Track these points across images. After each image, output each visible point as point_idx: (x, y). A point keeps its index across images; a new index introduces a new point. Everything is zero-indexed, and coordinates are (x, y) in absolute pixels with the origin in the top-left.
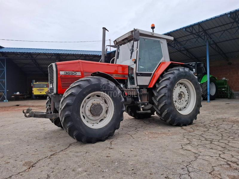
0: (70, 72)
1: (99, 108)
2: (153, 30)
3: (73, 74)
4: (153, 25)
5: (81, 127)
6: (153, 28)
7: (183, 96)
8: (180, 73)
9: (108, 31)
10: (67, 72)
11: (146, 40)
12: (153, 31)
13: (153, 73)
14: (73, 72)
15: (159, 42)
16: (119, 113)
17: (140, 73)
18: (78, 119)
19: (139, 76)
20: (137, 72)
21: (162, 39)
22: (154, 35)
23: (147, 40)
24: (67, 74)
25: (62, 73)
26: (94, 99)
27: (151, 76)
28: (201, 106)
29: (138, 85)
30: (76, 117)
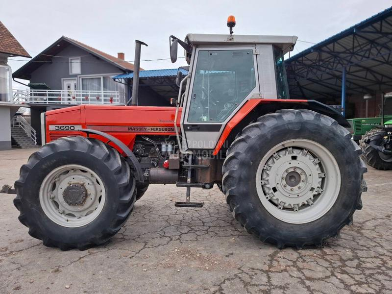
0: (65, 126)
1: (77, 192)
2: (231, 29)
3: (70, 130)
4: (232, 17)
5: (38, 222)
6: (231, 24)
7: (303, 177)
8: (284, 125)
9: (147, 46)
10: (60, 126)
11: (213, 54)
12: (231, 32)
13: (224, 124)
14: (70, 126)
15: (250, 53)
16: (114, 206)
17: (193, 125)
18: (33, 208)
19: (191, 130)
20: (186, 123)
21: (258, 46)
22: (235, 40)
23: (216, 54)
24: (60, 130)
25: (52, 128)
26: (73, 177)
27: (219, 131)
28: (360, 207)
29: (189, 149)
30: (30, 205)
